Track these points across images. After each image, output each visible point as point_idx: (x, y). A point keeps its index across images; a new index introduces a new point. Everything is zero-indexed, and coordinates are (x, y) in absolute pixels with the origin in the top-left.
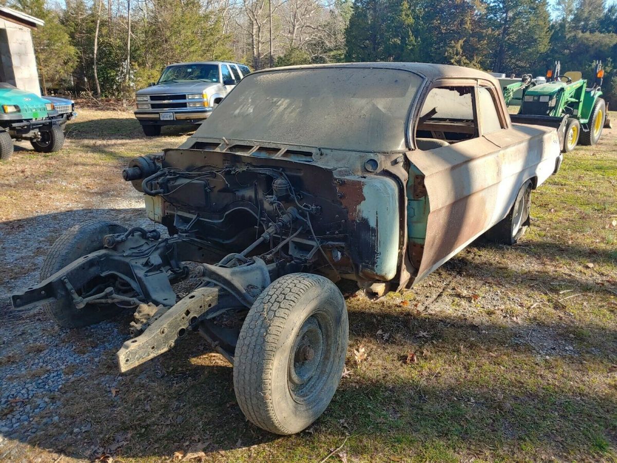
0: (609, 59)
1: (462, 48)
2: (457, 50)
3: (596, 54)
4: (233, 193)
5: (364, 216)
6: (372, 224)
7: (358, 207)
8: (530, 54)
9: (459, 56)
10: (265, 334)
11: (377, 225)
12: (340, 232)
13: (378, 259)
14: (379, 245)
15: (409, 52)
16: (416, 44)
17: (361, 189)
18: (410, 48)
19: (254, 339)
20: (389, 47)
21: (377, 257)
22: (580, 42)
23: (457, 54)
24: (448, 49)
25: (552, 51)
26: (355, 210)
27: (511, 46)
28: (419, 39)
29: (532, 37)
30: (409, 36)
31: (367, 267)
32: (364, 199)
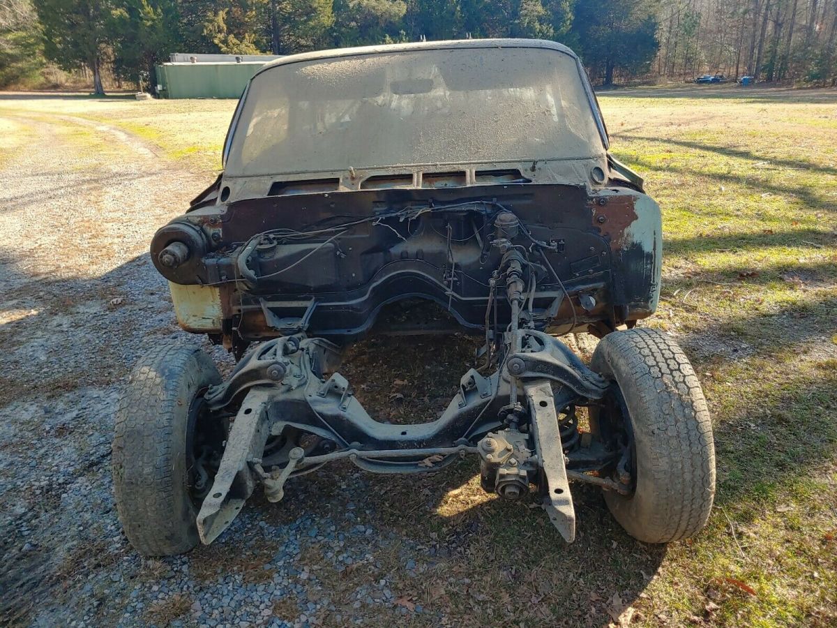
0: (402, 32)
1: (226, 21)
2: (219, 27)
3: (387, 26)
4: (386, 251)
5: (635, 241)
6: (648, 248)
7: (626, 231)
8: (313, 28)
9: (223, 34)
10: (693, 414)
11: (654, 249)
12: (596, 270)
13: (654, 293)
14: (656, 274)
15: (148, 30)
16: (155, 17)
17: (632, 205)
18: (149, 23)
19: (681, 426)
20: (114, 24)
21: (654, 289)
22: (366, 12)
23: (220, 31)
24: (206, 24)
25: (336, 23)
26: (622, 235)
27: (287, 20)
28: (159, 10)
29: (311, 7)
30: (143, 5)
31: (637, 306)
32: (636, 218)
